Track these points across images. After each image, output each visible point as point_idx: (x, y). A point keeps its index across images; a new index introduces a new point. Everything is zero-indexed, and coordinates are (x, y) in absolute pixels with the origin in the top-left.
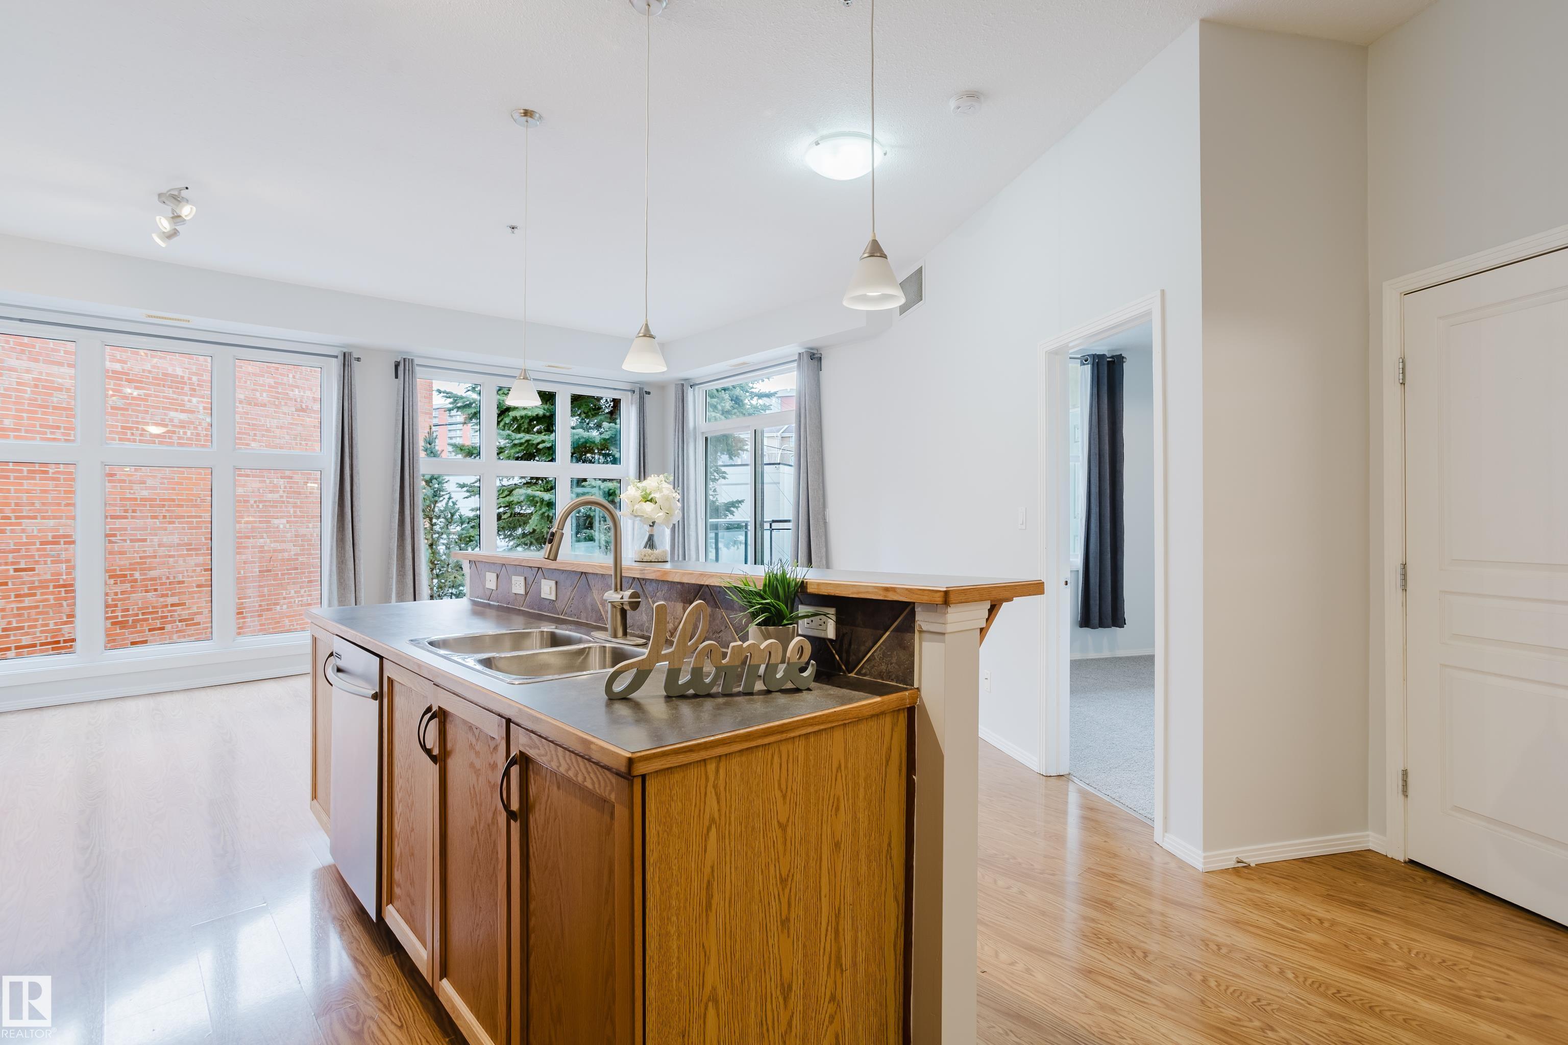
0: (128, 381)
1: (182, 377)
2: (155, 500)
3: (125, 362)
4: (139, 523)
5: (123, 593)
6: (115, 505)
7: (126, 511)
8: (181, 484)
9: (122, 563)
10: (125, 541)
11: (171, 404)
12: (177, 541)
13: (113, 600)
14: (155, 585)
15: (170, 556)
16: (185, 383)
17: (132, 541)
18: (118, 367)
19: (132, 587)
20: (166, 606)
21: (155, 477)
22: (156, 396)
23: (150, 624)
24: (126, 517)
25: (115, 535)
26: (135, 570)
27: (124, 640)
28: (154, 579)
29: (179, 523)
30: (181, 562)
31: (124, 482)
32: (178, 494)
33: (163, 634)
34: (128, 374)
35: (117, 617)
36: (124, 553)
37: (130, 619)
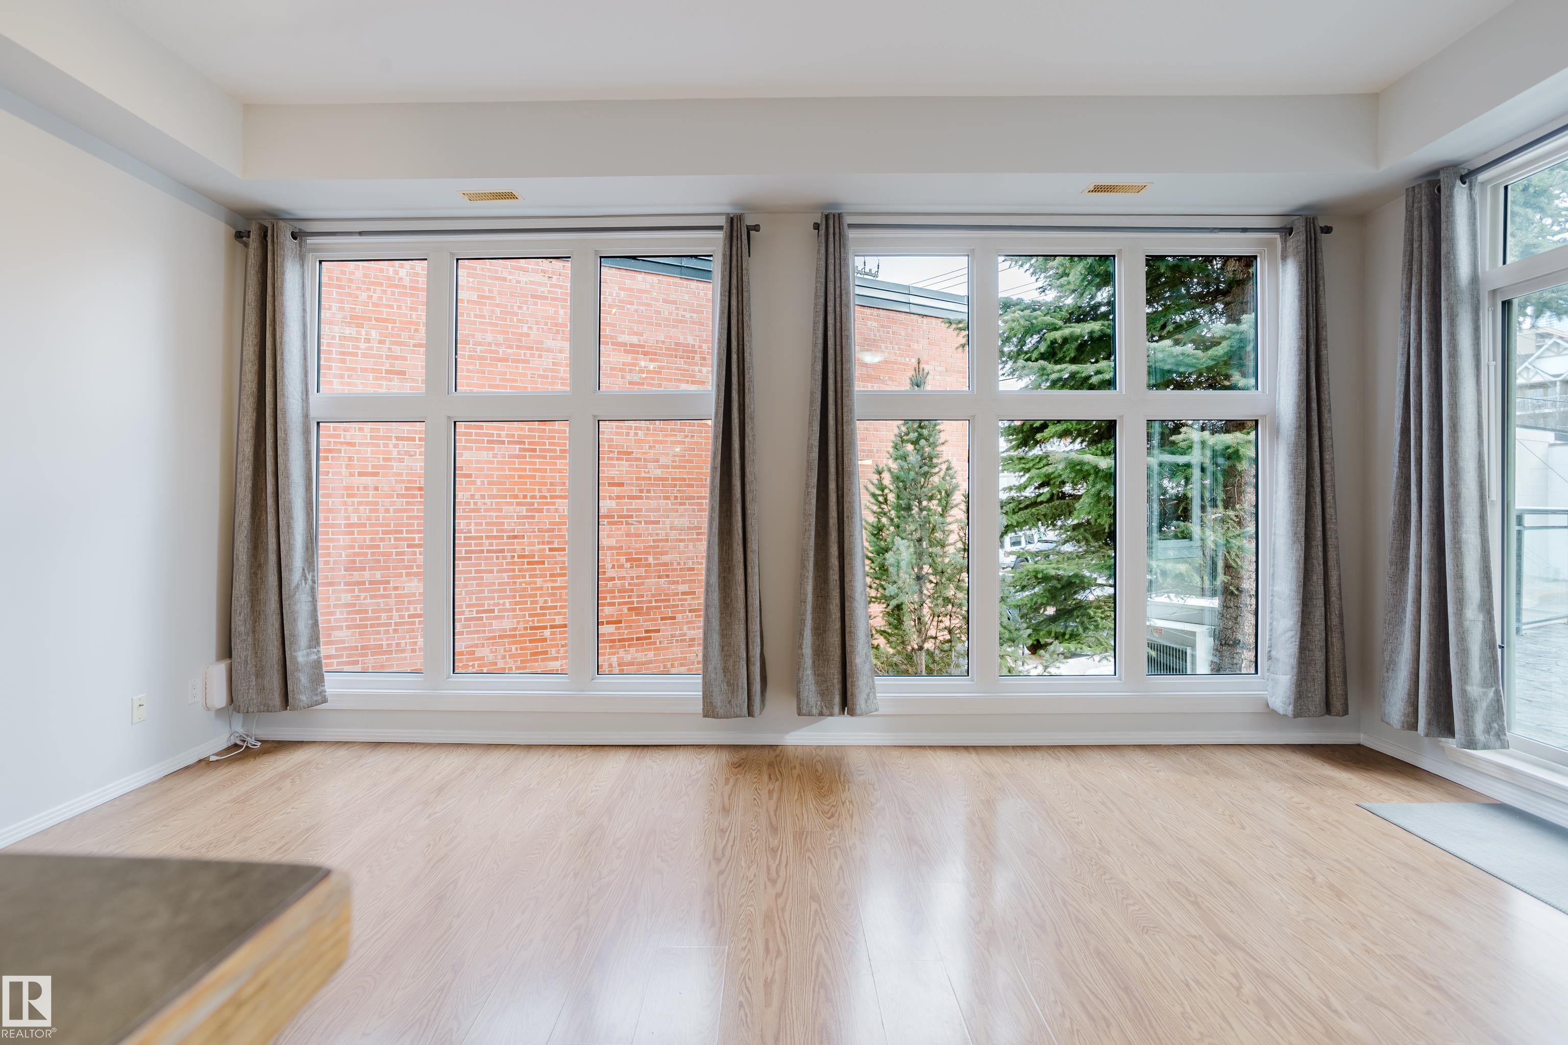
0: (645, 354)
1: (693, 346)
2: (667, 479)
3: (641, 334)
4: (653, 503)
5: (638, 577)
6: (631, 485)
7: (641, 491)
8: (692, 462)
9: (638, 545)
10: (640, 522)
11: (683, 375)
12: (687, 524)
13: (630, 584)
14: (668, 570)
15: (681, 541)
16: (695, 352)
17: (646, 522)
18: (635, 340)
19: (646, 571)
20: (677, 594)
21: (667, 454)
22: (669, 368)
23: (662, 613)
24: (641, 498)
25: (631, 516)
26: (649, 553)
27: (638, 627)
28: (666, 564)
29: (690, 504)
30: (691, 547)
31: (639, 459)
32: (688, 473)
33: (674, 624)
34: (643, 346)
35: (633, 603)
36: (639, 535)
37: (645, 606)
